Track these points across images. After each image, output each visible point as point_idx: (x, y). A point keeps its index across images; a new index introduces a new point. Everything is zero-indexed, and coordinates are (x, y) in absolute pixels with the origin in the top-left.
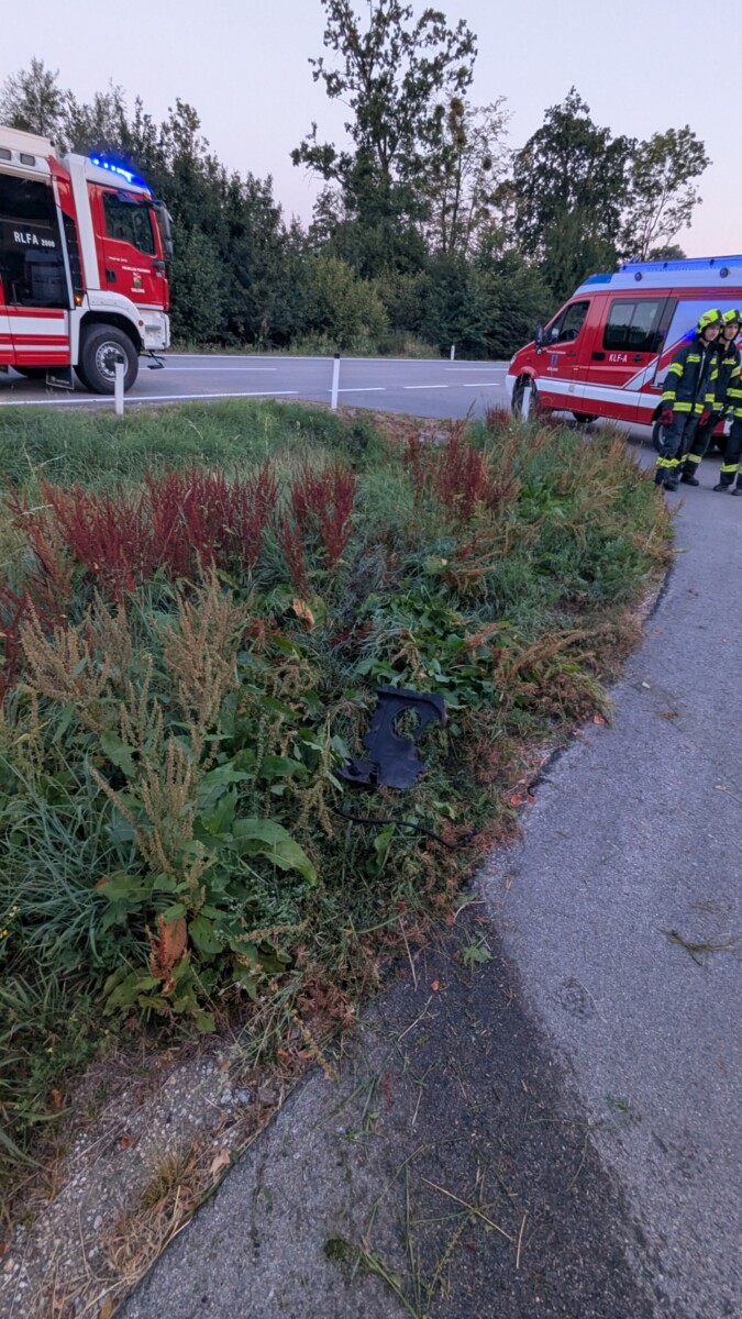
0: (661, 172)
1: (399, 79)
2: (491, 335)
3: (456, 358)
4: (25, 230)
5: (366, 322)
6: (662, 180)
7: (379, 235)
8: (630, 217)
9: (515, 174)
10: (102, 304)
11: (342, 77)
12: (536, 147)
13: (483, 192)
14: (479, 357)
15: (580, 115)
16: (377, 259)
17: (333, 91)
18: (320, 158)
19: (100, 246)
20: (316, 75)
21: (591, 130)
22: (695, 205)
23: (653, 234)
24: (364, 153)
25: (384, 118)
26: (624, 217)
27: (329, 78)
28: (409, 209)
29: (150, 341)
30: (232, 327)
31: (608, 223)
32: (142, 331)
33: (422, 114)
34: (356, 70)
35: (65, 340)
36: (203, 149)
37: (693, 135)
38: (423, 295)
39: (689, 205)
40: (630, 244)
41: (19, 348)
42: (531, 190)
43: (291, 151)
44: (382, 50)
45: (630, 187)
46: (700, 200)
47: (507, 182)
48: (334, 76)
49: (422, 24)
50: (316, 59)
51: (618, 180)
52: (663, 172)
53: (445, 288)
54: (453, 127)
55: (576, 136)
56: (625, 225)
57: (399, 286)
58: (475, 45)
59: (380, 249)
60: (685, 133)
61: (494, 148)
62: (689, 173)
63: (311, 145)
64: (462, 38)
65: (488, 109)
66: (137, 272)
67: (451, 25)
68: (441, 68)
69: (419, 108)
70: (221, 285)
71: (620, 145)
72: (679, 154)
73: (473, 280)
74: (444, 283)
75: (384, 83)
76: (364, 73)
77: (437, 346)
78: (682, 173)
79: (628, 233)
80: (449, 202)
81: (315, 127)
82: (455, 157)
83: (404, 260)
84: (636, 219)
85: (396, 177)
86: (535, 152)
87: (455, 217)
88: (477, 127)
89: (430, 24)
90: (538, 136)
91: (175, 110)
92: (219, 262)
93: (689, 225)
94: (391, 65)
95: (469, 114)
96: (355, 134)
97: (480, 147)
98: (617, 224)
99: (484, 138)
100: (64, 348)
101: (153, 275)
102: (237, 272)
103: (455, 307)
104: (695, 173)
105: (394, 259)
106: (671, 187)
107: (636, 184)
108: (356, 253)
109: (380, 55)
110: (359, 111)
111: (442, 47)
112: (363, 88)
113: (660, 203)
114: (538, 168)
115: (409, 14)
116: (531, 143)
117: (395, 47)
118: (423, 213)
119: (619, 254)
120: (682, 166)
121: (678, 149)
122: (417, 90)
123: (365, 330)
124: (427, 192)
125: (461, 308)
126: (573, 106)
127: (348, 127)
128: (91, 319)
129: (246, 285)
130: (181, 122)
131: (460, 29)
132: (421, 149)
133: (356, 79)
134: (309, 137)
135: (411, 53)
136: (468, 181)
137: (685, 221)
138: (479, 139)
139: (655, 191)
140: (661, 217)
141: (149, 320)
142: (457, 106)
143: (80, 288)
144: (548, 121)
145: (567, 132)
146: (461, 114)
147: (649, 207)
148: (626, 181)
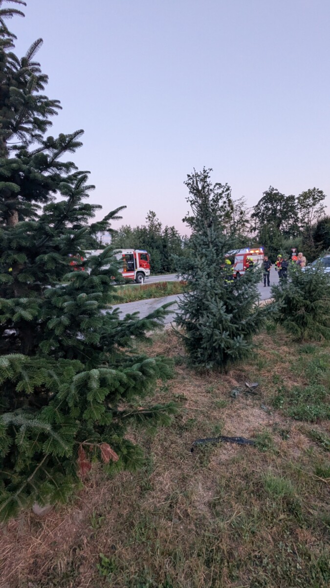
6: (310, 203)
8: (302, 215)
9: (255, 211)
15: (275, 192)
17: (192, 204)
20: (187, 201)
21: (280, 195)
23: (312, 219)
26: (300, 215)
27: (191, 201)
29: (146, 274)
30: (164, 269)
33: (219, 205)
35: (134, 276)
36: (157, 221)
37: (318, 189)
39: (322, 209)
40: (304, 223)
43: (182, 219)
45: (299, 207)
46: (326, 207)
49: (215, 186)
52: (310, 201)
54: (229, 206)
56: (301, 218)
58: (230, 189)
60: (315, 189)
62: (320, 200)
63: (188, 217)
64: (227, 187)
66: (145, 264)
67: (223, 184)
68: (222, 194)
69: (217, 204)
70: (161, 260)
71: (290, 197)
78: (316, 200)
79: (302, 220)
81: (188, 212)
82: (231, 213)
84: (304, 216)
86: (261, 204)
88: (237, 204)
89: (218, 186)
90: (261, 200)
91: (149, 213)
92: (161, 255)
97: (239, 209)
99: (239, 207)
101: (147, 264)
102: (165, 256)
104: (322, 199)
106: (314, 204)
107: (301, 206)
110: (200, 208)
111: (222, 189)
112: (201, 202)
113: (311, 210)
115: (211, 185)
116: (260, 202)
121: (313, 194)
122: (216, 201)
126: (273, 189)
128: (138, 272)
129: (167, 258)
130: (151, 215)
131: (226, 185)
134: (187, 215)
138: (238, 207)
139: (308, 207)
140: (313, 213)
141: (146, 271)
142: (230, 201)
143: (136, 268)
144: (265, 195)
145: (271, 197)
146: (231, 202)
147: (307, 212)
148: (297, 205)
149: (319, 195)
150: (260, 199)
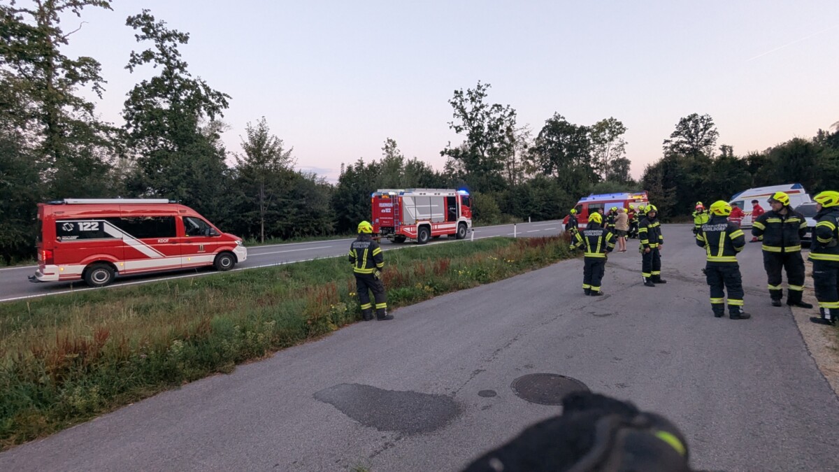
0: (605, 134)
1: (485, 125)
2: (543, 211)
3: (531, 221)
4: (451, 207)
5: (493, 212)
6: (606, 137)
8: (595, 153)
9: (536, 144)
10: (462, 219)
11: (462, 127)
12: (544, 135)
13: (525, 156)
14: (539, 220)
16: (485, 187)
17: (457, 132)
18: (454, 153)
19: (462, 208)
20: (451, 127)
21: (567, 125)
22: (625, 145)
24: (473, 149)
25: (481, 138)
27: (456, 128)
28: (496, 167)
32: (467, 224)
34: (468, 124)
35: (455, 228)
36: (398, 154)
38: (509, 199)
39: (622, 145)
41: (449, 230)
42: (545, 149)
43: (440, 152)
49: (493, 108)
51: (585, 141)
53: (520, 196)
54: (509, 136)
55: (561, 129)
56: (593, 157)
57: (496, 196)
59: (486, 184)
61: (527, 141)
62: (619, 133)
63: (448, 149)
64: (510, 111)
68: (502, 120)
69: (495, 133)
72: (611, 127)
73: (532, 193)
75: (480, 127)
76: (471, 125)
80: (510, 161)
81: (450, 142)
82: (511, 146)
85: (488, 156)
87: (514, 166)
88: (519, 134)
90: (544, 130)
93: (625, 152)
95: (515, 131)
98: (590, 157)
100: (455, 230)
101: (469, 212)
103: (525, 203)
104: (621, 133)
105: (492, 186)
106: (611, 139)
111: (502, 113)
113: (607, 146)
114: (546, 141)
115: (487, 106)
116: (541, 133)
118: (501, 167)
120: (614, 131)
122: (494, 128)
123: (494, 216)
124: (501, 159)
125: (529, 203)
127: (465, 142)
131: (508, 108)
132: (497, 146)
133: (467, 127)
135: (489, 117)
136: (518, 153)
137: (622, 152)
138: (520, 138)
139: (604, 142)
140: (610, 151)
141: (468, 221)
142: (509, 129)
143: (458, 217)
144: (547, 124)
145: (556, 127)
146: (511, 131)
148: (589, 140)
149: (617, 127)
150: (541, 130)
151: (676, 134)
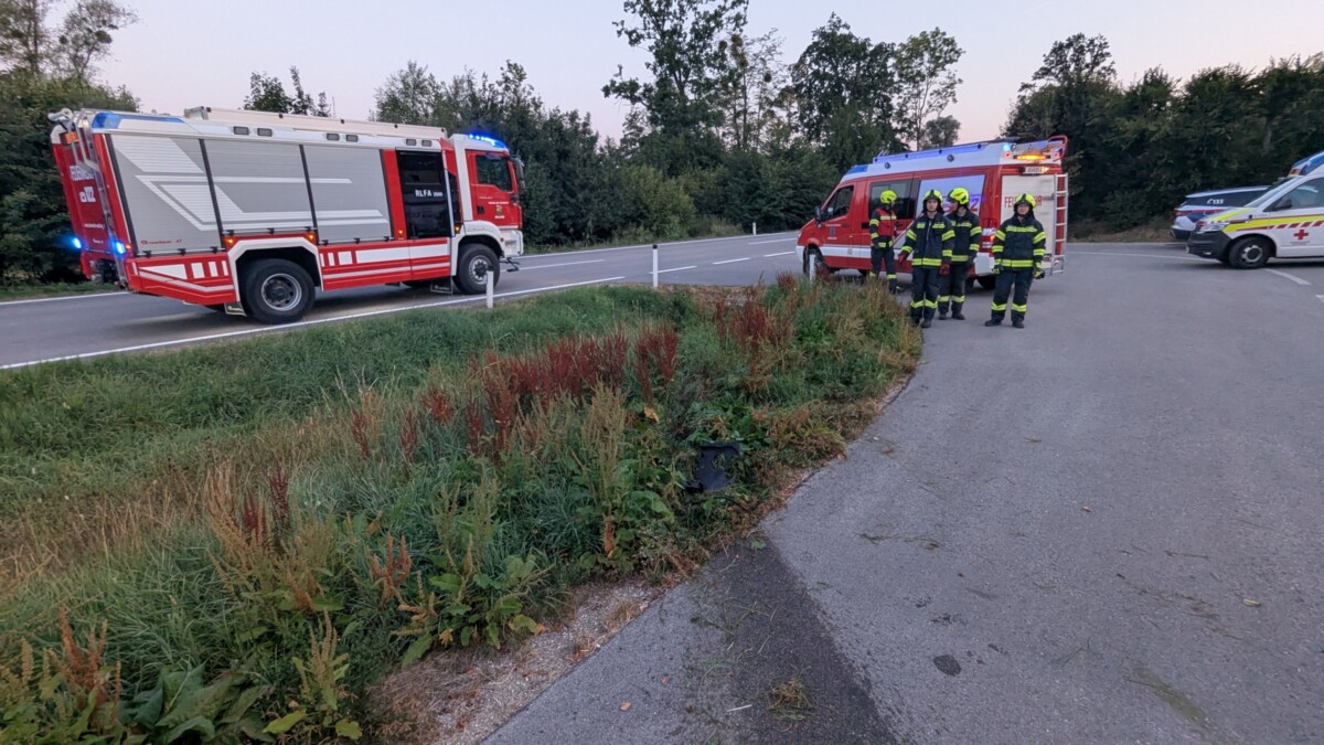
0: (921, 64)
1: (687, 27)
2: (788, 210)
3: (758, 232)
4: (421, 188)
5: (675, 212)
6: (923, 69)
7: (680, 141)
8: (901, 101)
9: (793, 81)
10: (474, 230)
11: (640, 32)
12: (808, 59)
13: (767, 99)
14: (779, 229)
15: (842, 31)
16: (681, 161)
17: (633, 42)
18: (628, 90)
19: (473, 190)
20: (619, 33)
21: (854, 41)
22: (956, 86)
23: (924, 111)
24: (663, 82)
25: (678, 56)
26: (895, 101)
27: (630, 34)
28: (706, 118)
31: (882, 107)
32: (502, 245)
33: (708, 50)
34: (652, 25)
35: (447, 258)
36: (529, 93)
37: (944, 34)
38: (724, 184)
39: (951, 86)
40: (905, 121)
41: (415, 268)
42: (809, 90)
43: (602, 87)
44: (671, 10)
45: (896, 78)
46: (960, 81)
47: (787, 87)
48: (634, 31)
50: (619, 21)
51: (884, 75)
52: (924, 64)
53: (741, 178)
54: (735, 54)
55: (841, 47)
56: (897, 107)
57: (702, 179)
59: (683, 153)
60: (936, 33)
61: (771, 66)
62: (947, 62)
63: (618, 81)
65: (763, 39)
66: (499, 205)
68: (720, 16)
69: (705, 46)
70: (552, 198)
71: (880, 49)
72: (934, 49)
73: (766, 169)
74: (741, 173)
75: (675, 31)
76: (658, 27)
77: (740, 225)
78: (939, 63)
79: (901, 113)
80: (738, 109)
81: (621, 68)
83: (705, 159)
84: (905, 102)
85: (691, 96)
86: (808, 62)
87: (745, 120)
88: (756, 52)
90: (809, 51)
91: (506, 68)
93: (955, 101)
94: (680, 19)
95: (748, 44)
96: (655, 70)
97: (761, 66)
98: (891, 107)
99: (763, 61)
100: (447, 264)
101: (511, 205)
103: (752, 192)
104: (952, 61)
105: (695, 158)
106: (932, 74)
107: (901, 75)
108: (663, 156)
109: (670, 13)
110: (656, 54)
112: (658, 37)
113: (925, 87)
114: (813, 74)
116: (804, 57)
117: (681, 7)
118: (718, 120)
119: (896, 131)
120: (939, 58)
121: (932, 45)
122: (702, 34)
123: (675, 219)
124: (719, 104)
125: (758, 192)
126: (836, 26)
127: (648, 65)
128: (467, 241)
130: (510, 76)
132: (710, 74)
133: (652, 31)
134: (616, 76)
135: (695, 9)
136: (753, 93)
137: (950, 99)
138: (758, 61)
139: (918, 79)
140: (928, 98)
141: (507, 236)
142: (736, 40)
143: (459, 221)
144: (816, 39)
145: (833, 45)
146: (740, 45)
147: (915, 91)
148: (892, 74)
149: (945, 48)
150: (804, 50)
151: (1045, 72)
